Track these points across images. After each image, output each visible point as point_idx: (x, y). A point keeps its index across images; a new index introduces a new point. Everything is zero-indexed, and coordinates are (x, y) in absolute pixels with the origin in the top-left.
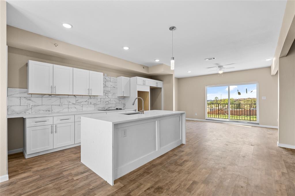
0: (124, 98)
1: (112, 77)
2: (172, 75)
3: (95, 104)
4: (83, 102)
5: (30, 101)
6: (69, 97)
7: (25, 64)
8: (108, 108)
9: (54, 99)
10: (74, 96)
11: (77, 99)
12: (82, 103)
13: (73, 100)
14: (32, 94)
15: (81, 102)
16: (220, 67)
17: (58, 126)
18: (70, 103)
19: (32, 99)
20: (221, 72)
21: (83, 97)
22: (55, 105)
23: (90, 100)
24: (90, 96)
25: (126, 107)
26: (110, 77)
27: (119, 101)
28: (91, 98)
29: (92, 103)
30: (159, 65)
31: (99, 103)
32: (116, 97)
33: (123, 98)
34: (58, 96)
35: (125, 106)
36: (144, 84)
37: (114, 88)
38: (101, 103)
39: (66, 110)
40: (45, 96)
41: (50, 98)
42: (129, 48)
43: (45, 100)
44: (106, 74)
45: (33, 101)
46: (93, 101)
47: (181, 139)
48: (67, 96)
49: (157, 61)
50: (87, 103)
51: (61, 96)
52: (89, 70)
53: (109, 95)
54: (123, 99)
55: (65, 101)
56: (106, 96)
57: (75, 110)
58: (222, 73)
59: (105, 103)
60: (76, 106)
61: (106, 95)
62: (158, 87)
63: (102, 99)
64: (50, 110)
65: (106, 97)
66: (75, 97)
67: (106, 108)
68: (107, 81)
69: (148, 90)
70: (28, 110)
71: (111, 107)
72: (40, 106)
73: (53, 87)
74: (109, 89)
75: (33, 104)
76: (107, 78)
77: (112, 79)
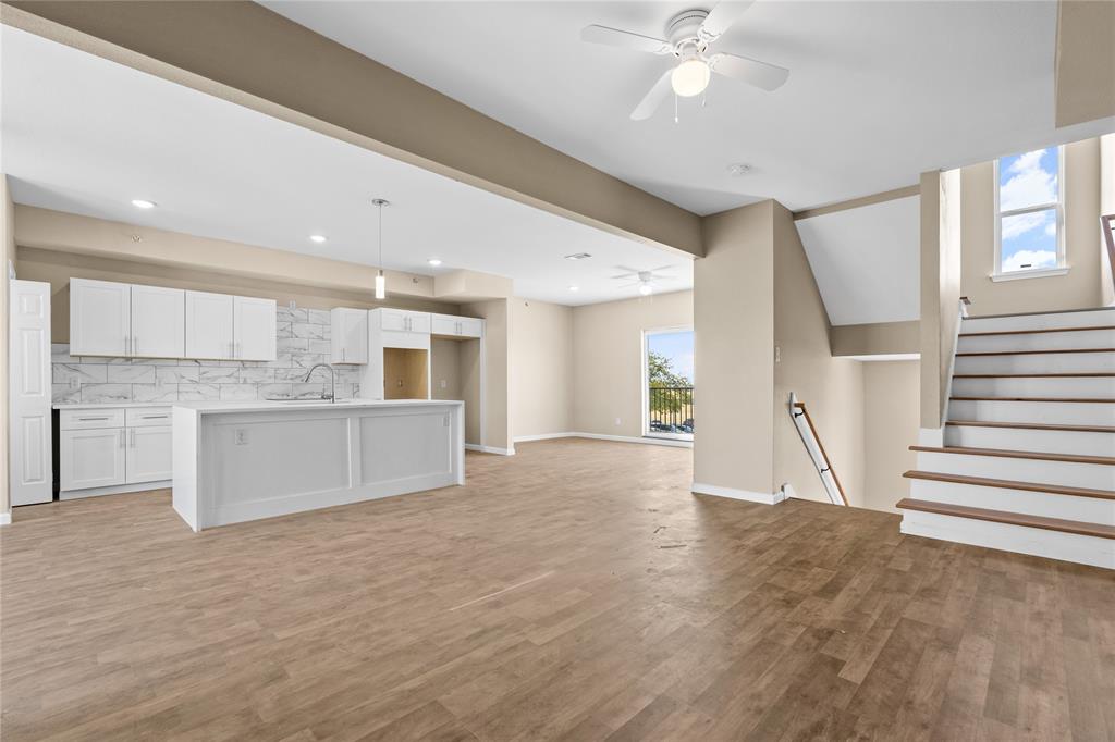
0: (355, 367)
1: (314, 311)
2: (505, 299)
3: (256, 384)
4: (220, 377)
5: (75, 374)
6: (182, 363)
7: (63, 285)
8: (301, 395)
9: (138, 369)
10: (196, 361)
11: (203, 370)
12: (219, 381)
13: (192, 372)
14: (80, 356)
15: (216, 378)
16: (643, 275)
17: (138, 431)
18: (184, 381)
19: (82, 367)
20: (646, 290)
21: (222, 364)
22: (142, 384)
23: (243, 374)
24: (242, 361)
25: (362, 393)
26: (306, 310)
28: (244, 368)
29: (249, 381)
30: (450, 274)
31: (272, 381)
33: (350, 367)
34: (151, 362)
36: (407, 328)
37: (320, 341)
38: (278, 381)
39: (172, 397)
40: (114, 362)
41: (128, 366)
42: (327, 238)
43: (115, 372)
45: (83, 373)
46: (251, 375)
47: (450, 471)
48: (175, 362)
49: (435, 263)
50: (232, 380)
51: (158, 363)
54: (353, 370)
55: (169, 373)
56: (294, 363)
57: (196, 397)
58: (649, 296)
59: (290, 381)
60: (204, 389)
61: (294, 358)
62: (463, 335)
63: (282, 371)
64: (129, 395)
65: (296, 365)
66: (197, 364)
67: (296, 393)
68: (298, 321)
69: (425, 344)
70: (71, 394)
71: (311, 393)
72: (103, 386)
73: (129, 340)
74: (304, 343)
75: (86, 380)
76: (297, 313)
77: (314, 314)
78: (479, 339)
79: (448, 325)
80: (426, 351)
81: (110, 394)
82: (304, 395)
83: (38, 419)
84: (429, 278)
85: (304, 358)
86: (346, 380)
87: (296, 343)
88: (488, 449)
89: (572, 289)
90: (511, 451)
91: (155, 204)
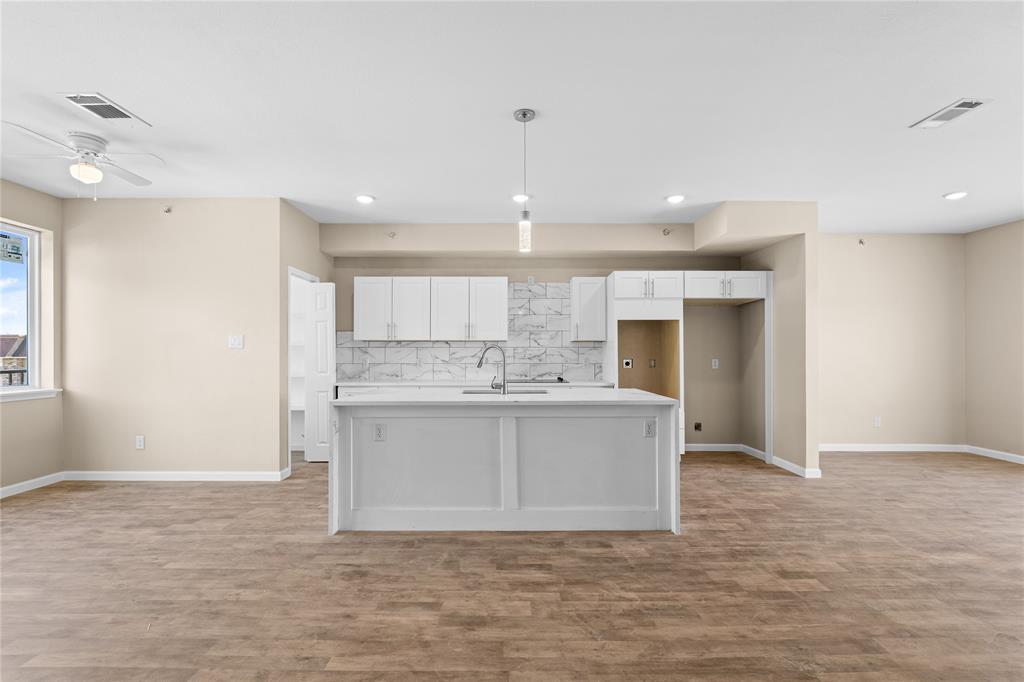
0: (597, 345)
1: (552, 284)
2: (802, 235)
3: (499, 364)
4: (466, 357)
5: (366, 356)
6: (436, 345)
8: (539, 376)
9: (405, 351)
10: (447, 342)
11: (452, 350)
12: (465, 361)
13: (444, 353)
14: (361, 341)
15: (463, 358)
18: (438, 361)
19: (370, 350)
22: (408, 364)
24: (483, 342)
25: (603, 374)
26: (544, 284)
27: (576, 356)
29: (491, 361)
31: (511, 361)
32: (567, 343)
33: (592, 344)
35: (601, 372)
36: (649, 293)
37: (559, 317)
38: (516, 361)
39: (429, 376)
40: (390, 344)
41: (398, 348)
43: (392, 354)
44: (532, 278)
48: (431, 344)
49: (676, 200)
50: (475, 360)
51: (420, 345)
52: (469, 276)
53: (540, 339)
55: (426, 354)
56: (532, 341)
57: (447, 376)
59: (528, 361)
60: (453, 369)
61: (532, 337)
62: (734, 297)
63: (520, 350)
64: (399, 374)
65: (533, 344)
66: (447, 346)
67: (534, 374)
68: (536, 297)
69: (674, 312)
70: (363, 372)
71: (550, 374)
72: (381, 366)
73: (391, 326)
74: (541, 320)
75: (374, 361)
76: (535, 288)
77: (552, 288)
78: (763, 300)
79: (710, 285)
80: (677, 321)
81: (388, 372)
82: (541, 376)
83: (325, 394)
84: (684, 224)
85: (543, 336)
86: (587, 360)
87: (535, 320)
88: (777, 461)
89: (951, 197)
90: (813, 472)
91: (374, 198)
